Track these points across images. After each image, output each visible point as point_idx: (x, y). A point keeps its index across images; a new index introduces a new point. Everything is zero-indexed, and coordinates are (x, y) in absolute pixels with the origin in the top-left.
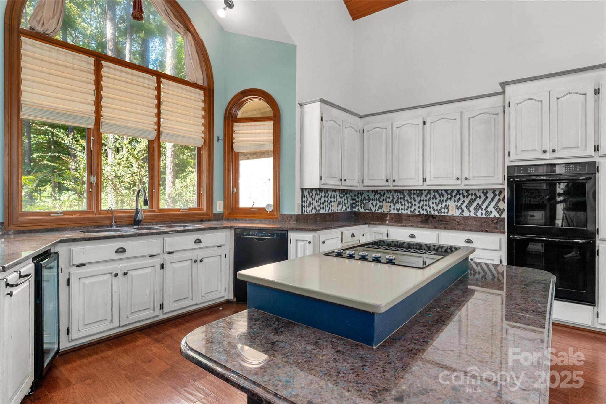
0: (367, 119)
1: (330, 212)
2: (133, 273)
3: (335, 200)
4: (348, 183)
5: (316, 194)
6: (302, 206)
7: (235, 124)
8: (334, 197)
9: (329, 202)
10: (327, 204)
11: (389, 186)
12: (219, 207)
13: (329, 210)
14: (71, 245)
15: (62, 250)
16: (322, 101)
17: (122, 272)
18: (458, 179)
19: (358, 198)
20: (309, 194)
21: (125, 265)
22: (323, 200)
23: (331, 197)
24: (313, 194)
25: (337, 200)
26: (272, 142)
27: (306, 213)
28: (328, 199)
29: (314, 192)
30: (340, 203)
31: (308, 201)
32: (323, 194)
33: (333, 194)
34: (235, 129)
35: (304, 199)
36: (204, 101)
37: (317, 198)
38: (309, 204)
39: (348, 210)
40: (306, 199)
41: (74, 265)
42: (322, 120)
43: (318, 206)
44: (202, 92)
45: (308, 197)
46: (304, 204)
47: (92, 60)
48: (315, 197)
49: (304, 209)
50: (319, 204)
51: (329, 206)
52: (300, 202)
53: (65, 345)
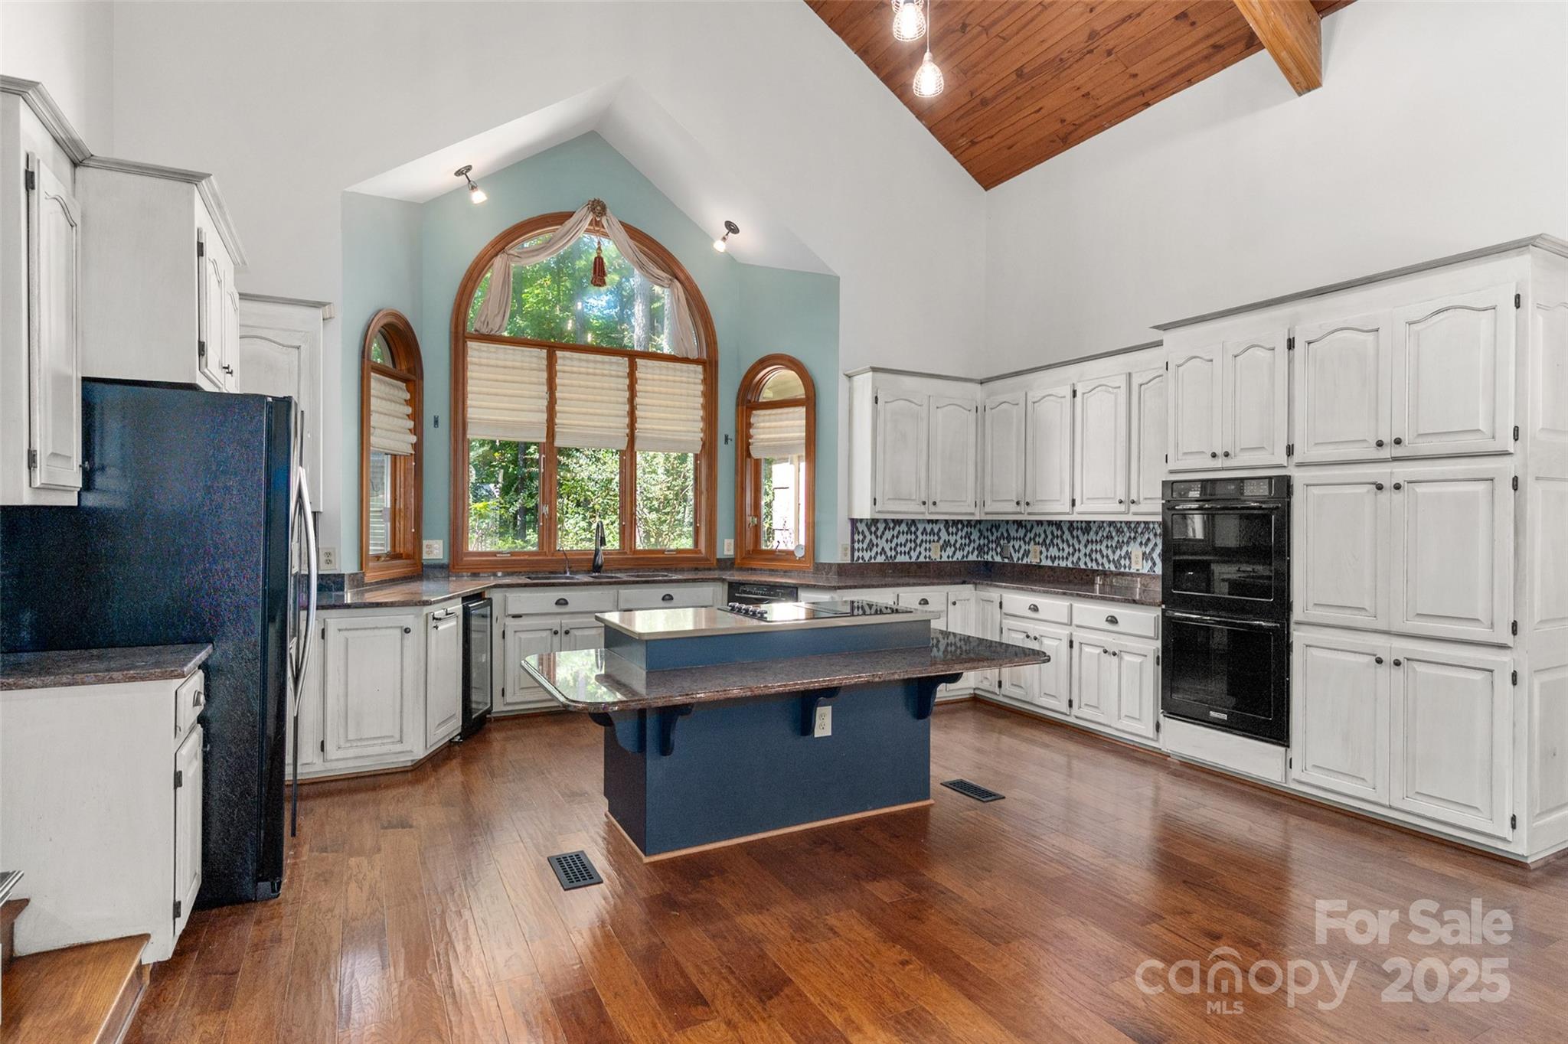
0: (991, 385)
1: (922, 559)
2: (578, 633)
3: (936, 538)
4: (942, 507)
5: (885, 529)
6: (853, 549)
7: (754, 412)
8: (932, 532)
9: (918, 542)
10: (913, 545)
11: (1021, 513)
12: (727, 548)
13: (918, 557)
14: (506, 592)
15: (496, 596)
16: (874, 370)
17: (564, 630)
18: (1121, 502)
19: (992, 534)
20: (869, 529)
21: (567, 622)
22: (902, 539)
23: (924, 532)
24: (877, 529)
25: (939, 538)
26: (804, 441)
27: (861, 561)
28: (917, 537)
29: (881, 526)
30: (947, 544)
31: (867, 541)
32: (904, 528)
33: (929, 528)
34: (752, 420)
35: (856, 537)
36: (704, 381)
37: (888, 535)
38: (868, 545)
39: (973, 558)
40: (861, 537)
41: (509, 615)
42: (876, 403)
43: (891, 549)
44: (700, 368)
45: (867, 533)
46: (856, 546)
47: (544, 352)
48: (883, 533)
49: (856, 554)
50: (893, 545)
51: (918, 549)
52: (849, 542)
53: (499, 707)
